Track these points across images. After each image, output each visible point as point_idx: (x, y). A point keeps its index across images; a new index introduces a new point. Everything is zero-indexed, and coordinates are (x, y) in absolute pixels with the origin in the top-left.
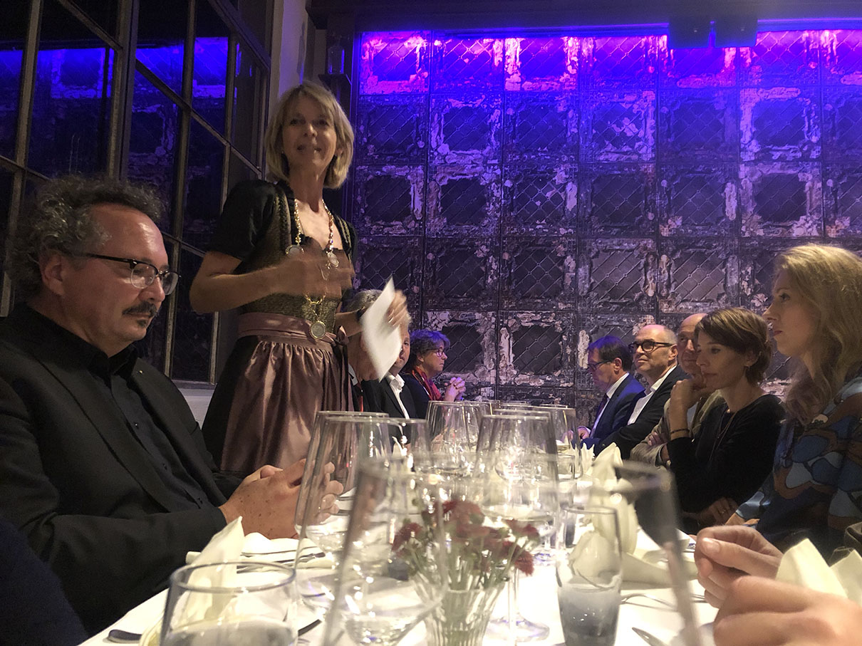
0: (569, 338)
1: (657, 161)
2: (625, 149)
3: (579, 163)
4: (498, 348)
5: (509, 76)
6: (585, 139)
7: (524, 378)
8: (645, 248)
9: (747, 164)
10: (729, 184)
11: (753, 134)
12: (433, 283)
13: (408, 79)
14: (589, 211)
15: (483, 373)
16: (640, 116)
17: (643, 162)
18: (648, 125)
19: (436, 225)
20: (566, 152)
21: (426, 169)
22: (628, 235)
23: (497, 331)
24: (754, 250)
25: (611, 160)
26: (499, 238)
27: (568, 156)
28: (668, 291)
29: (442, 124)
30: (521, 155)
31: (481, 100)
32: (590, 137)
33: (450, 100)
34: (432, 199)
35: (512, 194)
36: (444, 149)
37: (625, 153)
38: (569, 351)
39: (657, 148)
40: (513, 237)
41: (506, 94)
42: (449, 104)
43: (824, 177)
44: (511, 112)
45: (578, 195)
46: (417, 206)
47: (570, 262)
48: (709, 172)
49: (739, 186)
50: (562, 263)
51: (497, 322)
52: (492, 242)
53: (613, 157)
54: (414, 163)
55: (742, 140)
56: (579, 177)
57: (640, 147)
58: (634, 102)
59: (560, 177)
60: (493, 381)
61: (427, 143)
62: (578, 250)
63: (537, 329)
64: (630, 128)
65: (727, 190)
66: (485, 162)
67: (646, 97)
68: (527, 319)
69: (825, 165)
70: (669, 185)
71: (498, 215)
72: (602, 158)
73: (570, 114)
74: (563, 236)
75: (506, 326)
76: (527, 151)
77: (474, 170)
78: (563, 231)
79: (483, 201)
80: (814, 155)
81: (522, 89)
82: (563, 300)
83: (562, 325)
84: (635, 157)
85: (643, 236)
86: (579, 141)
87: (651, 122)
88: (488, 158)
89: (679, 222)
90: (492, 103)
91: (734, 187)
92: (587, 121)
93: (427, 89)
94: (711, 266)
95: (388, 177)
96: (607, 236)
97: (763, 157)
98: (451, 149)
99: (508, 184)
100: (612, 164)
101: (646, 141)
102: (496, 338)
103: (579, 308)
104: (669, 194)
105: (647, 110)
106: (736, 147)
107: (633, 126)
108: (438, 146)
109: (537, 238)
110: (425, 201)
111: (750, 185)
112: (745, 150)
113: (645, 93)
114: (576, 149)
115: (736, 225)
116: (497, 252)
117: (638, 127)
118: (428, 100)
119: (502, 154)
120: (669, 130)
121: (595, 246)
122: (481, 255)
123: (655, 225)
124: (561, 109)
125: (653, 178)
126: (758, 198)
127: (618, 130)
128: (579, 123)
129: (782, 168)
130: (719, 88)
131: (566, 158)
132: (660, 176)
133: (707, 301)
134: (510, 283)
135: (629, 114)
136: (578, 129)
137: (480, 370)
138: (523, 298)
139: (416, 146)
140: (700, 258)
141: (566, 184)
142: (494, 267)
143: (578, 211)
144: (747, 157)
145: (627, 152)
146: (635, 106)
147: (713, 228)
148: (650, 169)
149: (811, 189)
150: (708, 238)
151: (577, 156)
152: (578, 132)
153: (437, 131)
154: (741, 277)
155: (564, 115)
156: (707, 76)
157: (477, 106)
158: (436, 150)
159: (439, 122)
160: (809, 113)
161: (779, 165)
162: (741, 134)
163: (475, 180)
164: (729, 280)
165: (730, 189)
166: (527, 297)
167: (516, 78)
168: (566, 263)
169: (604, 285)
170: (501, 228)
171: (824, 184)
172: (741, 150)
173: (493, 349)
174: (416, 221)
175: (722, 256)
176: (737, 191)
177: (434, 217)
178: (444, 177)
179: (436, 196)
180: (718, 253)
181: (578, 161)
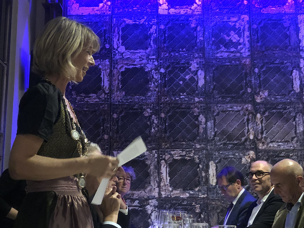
0: (203, 166)
1: (252, 56)
2: (232, 50)
3: (205, 58)
4: (159, 173)
5: (161, 5)
6: (208, 44)
7: (177, 193)
8: (247, 110)
10: (294, 71)
12: (117, 133)
13: (98, 6)
14: (212, 87)
15: (151, 190)
16: (240, 30)
17: (243, 58)
18: (245, 35)
19: (118, 96)
20: (197, 51)
21: (111, 61)
22: (236, 102)
23: (159, 163)
25: (224, 56)
26: (158, 104)
27: (198, 54)
28: (262, 136)
29: (120, 33)
30: (170, 53)
31: (144, 20)
32: (211, 42)
33: (125, 19)
34: (115, 80)
35: (165, 77)
36: (122, 49)
37: (232, 52)
38: (204, 174)
39: (251, 49)
40: (166, 103)
41: (159, 16)
42: (124, 21)
44: (162, 27)
45: (205, 78)
46: (106, 83)
47: (202, 118)
48: (282, 63)
49: (300, 72)
50: (197, 119)
51: (158, 157)
52: (153, 107)
53: (225, 55)
54: (103, 57)
55: (301, 44)
56: (206, 67)
57: (241, 49)
58: (236, 22)
59: (194, 66)
60: (157, 195)
61: (111, 46)
62: (207, 111)
63: (183, 161)
64: (234, 37)
65: (294, 74)
66: (147, 57)
67: (243, 19)
68: (177, 154)
70: (259, 71)
71: (157, 90)
72: (218, 55)
73: (199, 29)
74: (197, 102)
75: (164, 159)
76: (173, 51)
77: (141, 62)
78: (197, 99)
79: (147, 82)
81: (169, 13)
82: (199, 142)
83: (199, 158)
84: (238, 55)
85: (245, 103)
86: (204, 45)
87: (247, 33)
88: (149, 55)
89: (266, 93)
90: (151, 21)
91: (297, 72)
92: (209, 33)
93: (110, 12)
94: (287, 120)
96: (223, 102)
98: (126, 49)
99: (162, 70)
100: (225, 59)
101: (245, 45)
102: (158, 167)
103: (208, 147)
104: (259, 77)
105: (244, 27)
106: (297, 49)
107: (236, 36)
108: (118, 47)
109: (181, 104)
110: (110, 81)
113: (243, 17)
114: (202, 50)
115: (300, 95)
116: (156, 113)
117: (240, 36)
118: (111, 19)
119: (158, 52)
120: (258, 38)
121: (217, 109)
122: (147, 115)
123: (252, 95)
124: (193, 26)
125: (249, 67)
127: (227, 38)
128: (204, 34)
130: (285, 14)
131: (197, 55)
132: (254, 66)
133: (286, 142)
134: (166, 132)
135: (234, 28)
136: (203, 38)
137: (149, 189)
138: (174, 141)
139: (104, 47)
140: (280, 115)
141: (197, 71)
142: (156, 122)
143: (205, 87)
145: (233, 51)
146: (237, 24)
147: (287, 98)
148: (248, 61)
150: (284, 103)
151: (204, 54)
152: (204, 40)
153: (117, 38)
155: (195, 29)
156: (279, 7)
157: (141, 23)
158: (117, 50)
159: (118, 33)
162: (300, 41)
163: (142, 69)
164: (297, 128)
166: (177, 140)
167: (165, 6)
168: (200, 119)
169: (223, 133)
170: (159, 98)
172: (300, 50)
173: (157, 174)
174: (106, 94)
175: (293, 114)
176: (300, 75)
177: (117, 91)
178: (122, 67)
179: (117, 78)
180: (290, 112)
181: (204, 57)
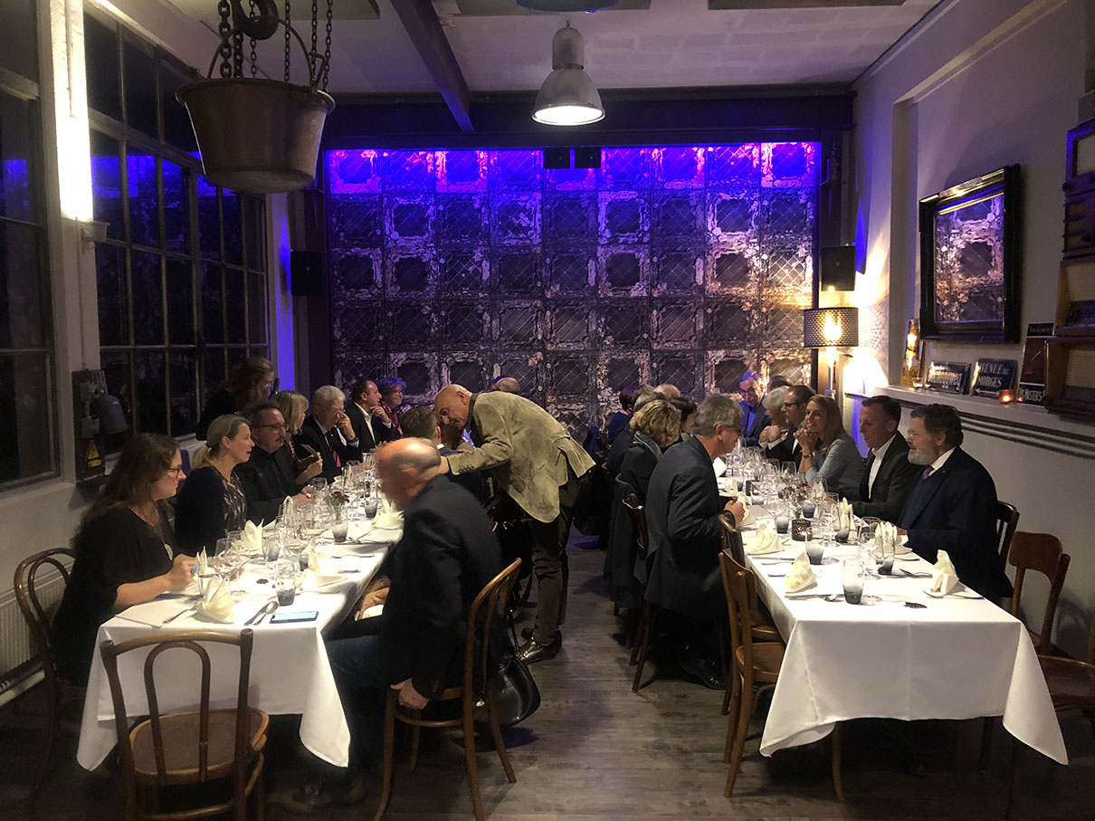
0: (487, 369)
1: (543, 244)
2: (521, 236)
3: (490, 247)
4: (440, 377)
5: (439, 180)
6: (494, 228)
8: (536, 307)
9: (603, 246)
10: (590, 261)
11: (607, 224)
12: (393, 333)
13: (366, 182)
14: (498, 280)
16: (531, 212)
17: (534, 246)
18: (537, 218)
19: (393, 291)
20: (481, 237)
21: (383, 250)
22: (524, 298)
23: (439, 365)
24: (606, 306)
25: (512, 244)
26: (438, 300)
27: (483, 241)
28: (551, 336)
29: (393, 217)
30: (450, 240)
31: (419, 199)
32: (497, 227)
33: (398, 199)
34: (389, 273)
35: (445, 268)
36: (395, 235)
37: (521, 239)
39: (543, 235)
40: (447, 299)
41: (437, 194)
42: (397, 201)
43: (652, 255)
44: (441, 208)
45: (490, 270)
46: (379, 278)
47: (486, 316)
48: (578, 252)
49: (597, 262)
50: (481, 318)
51: (439, 360)
52: (433, 304)
53: (513, 242)
54: (374, 246)
55: (599, 229)
56: (490, 256)
57: (532, 234)
58: (526, 201)
59: (478, 256)
61: (383, 231)
62: (492, 308)
63: (466, 364)
64: (524, 221)
65: (589, 265)
66: (425, 245)
67: (535, 197)
68: (459, 357)
69: (651, 248)
70: (551, 262)
71: (436, 284)
73: (483, 210)
74: (481, 298)
75: (445, 362)
76: (454, 237)
77: (417, 251)
78: (481, 295)
79: (425, 274)
80: (646, 240)
81: (449, 191)
82: (482, 343)
83: (482, 361)
84: (528, 242)
85: (535, 298)
86: (489, 230)
87: (539, 216)
88: (426, 242)
89: (558, 288)
90: (428, 201)
91: (594, 263)
92: (495, 215)
93: (380, 190)
94: (579, 318)
95: (356, 256)
96: (510, 298)
97: (613, 241)
98: (400, 235)
99: (442, 261)
100: (513, 247)
101: (536, 229)
102: (439, 371)
103: (493, 348)
104: (551, 268)
105: (536, 207)
106: (596, 234)
107: (526, 219)
108: (391, 233)
109: (464, 300)
110: (383, 273)
111: (604, 261)
112: (601, 236)
113: (534, 195)
114: (488, 236)
115: (594, 290)
116: (436, 310)
117: (530, 220)
118: (381, 198)
119: (436, 239)
120: (550, 222)
121: (503, 305)
122: (426, 313)
123: (542, 290)
124: (477, 206)
125: (540, 257)
126: (609, 270)
127: (516, 222)
128: (489, 217)
129: (625, 249)
130: (584, 191)
131: (481, 243)
134: (446, 332)
135: (524, 210)
136: (489, 221)
137: (429, 393)
138: (456, 342)
139: (375, 233)
140: (572, 312)
141: (482, 262)
142: (435, 321)
143: (491, 281)
144: (603, 241)
145: (523, 238)
146: (528, 204)
147: (580, 292)
148: (538, 250)
149: (643, 263)
150: (577, 299)
151: (489, 242)
152: (489, 224)
153: (389, 222)
154: (598, 325)
155: (480, 209)
157: (417, 203)
158: (389, 236)
159: (391, 215)
160: (643, 210)
161: (623, 247)
162: (599, 224)
163: (419, 259)
164: (590, 327)
165: (591, 264)
166: (459, 341)
167: (444, 182)
168: (484, 318)
169: (509, 332)
170: (439, 293)
171: (651, 261)
172: (599, 236)
173: (437, 378)
174: (378, 289)
175: (586, 311)
176: (596, 266)
177: (391, 286)
178: (396, 256)
179: (391, 270)
180: (583, 309)
181: (489, 245)
